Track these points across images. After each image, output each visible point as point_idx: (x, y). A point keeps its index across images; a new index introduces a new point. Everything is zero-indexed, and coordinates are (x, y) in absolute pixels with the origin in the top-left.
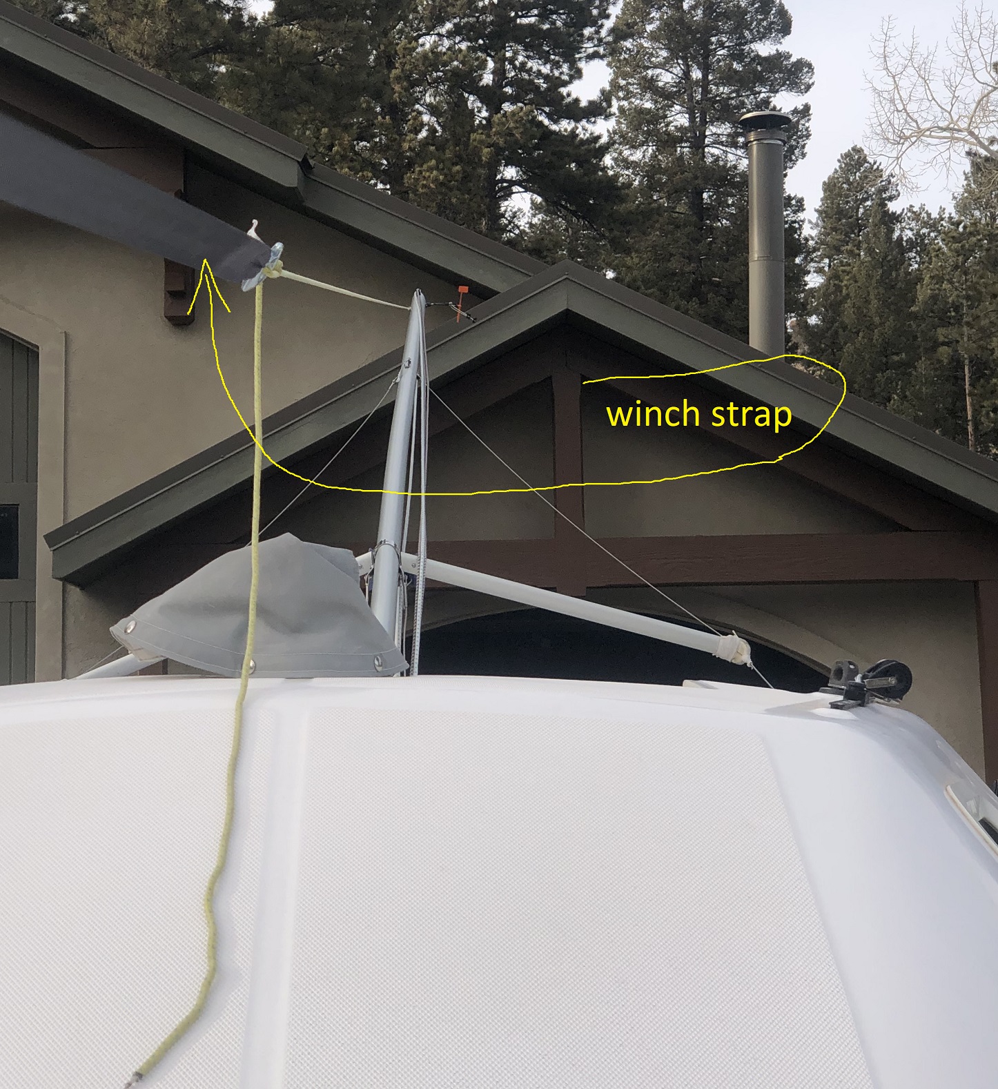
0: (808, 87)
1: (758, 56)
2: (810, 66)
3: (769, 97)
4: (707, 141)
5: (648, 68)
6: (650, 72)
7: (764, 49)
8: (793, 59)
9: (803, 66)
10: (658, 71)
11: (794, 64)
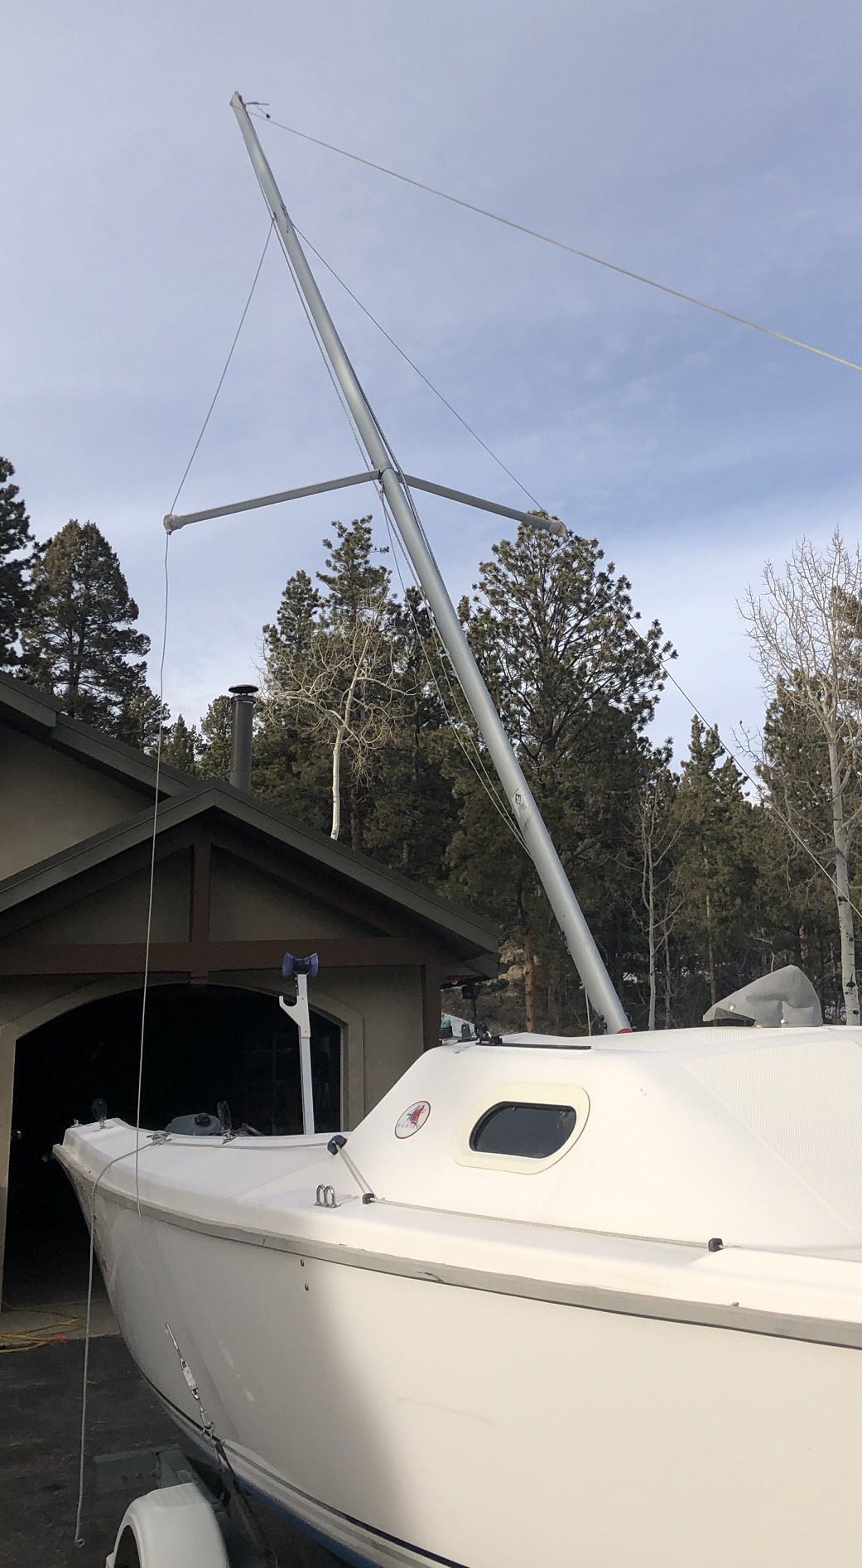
0: (146, 651)
1: (116, 631)
2: (148, 639)
3: (121, 656)
4: (80, 681)
5: (46, 633)
6: (47, 636)
7: (121, 626)
8: (138, 634)
9: (143, 639)
10: (52, 635)
11: (138, 638)
